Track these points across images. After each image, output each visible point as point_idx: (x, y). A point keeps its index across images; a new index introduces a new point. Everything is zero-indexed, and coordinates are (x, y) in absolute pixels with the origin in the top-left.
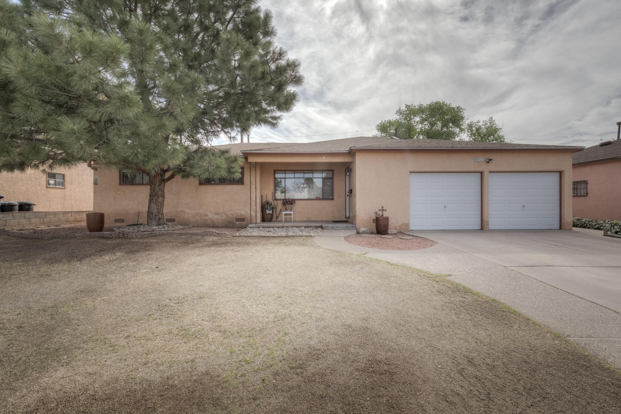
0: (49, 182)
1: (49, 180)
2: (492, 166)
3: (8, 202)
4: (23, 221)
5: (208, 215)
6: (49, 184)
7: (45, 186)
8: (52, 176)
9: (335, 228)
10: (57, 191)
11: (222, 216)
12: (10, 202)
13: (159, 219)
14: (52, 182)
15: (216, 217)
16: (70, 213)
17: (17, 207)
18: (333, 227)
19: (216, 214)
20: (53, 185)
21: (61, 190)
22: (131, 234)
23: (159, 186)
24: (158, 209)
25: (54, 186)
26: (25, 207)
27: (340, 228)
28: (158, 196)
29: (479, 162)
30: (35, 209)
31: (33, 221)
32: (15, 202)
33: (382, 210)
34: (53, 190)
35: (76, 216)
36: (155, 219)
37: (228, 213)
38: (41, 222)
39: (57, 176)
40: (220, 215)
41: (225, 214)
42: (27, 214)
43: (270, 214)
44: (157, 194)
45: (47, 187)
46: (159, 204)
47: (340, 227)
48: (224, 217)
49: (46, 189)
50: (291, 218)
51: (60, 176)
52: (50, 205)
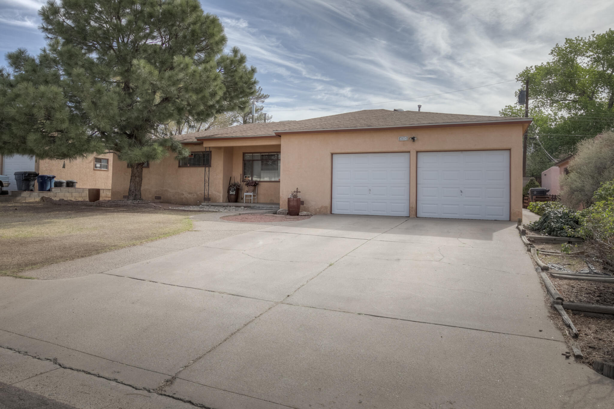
0: (96, 166)
1: (96, 164)
2: (418, 146)
3: (59, 181)
4: (67, 194)
5: (183, 194)
6: (96, 167)
7: (93, 169)
8: (98, 160)
9: (261, 208)
10: (102, 172)
11: (194, 195)
12: (61, 180)
13: (136, 195)
14: (98, 165)
15: (190, 196)
16: (103, 190)
17: (65, 184)
18: (259, 207)
19: (190, 193)
20: (99, 167)
21: (105, 172)
22: (104, 204)
23: (137, 168)
24: (135, 187)
25: (100, 169)
26: (70, 184)
27: (265, 209)
28: (136, 176)
29: (404, 141)
30: (77, 186)
31: (75, 194)
32: (64, 181)
33: (297, 192)
34: (98, 172)
35: (107, 193)
36: (133, 195)
37: (198, 193)
38: (80, 196)
39: (102, 160)
40: (193, 194)
41: (196, 193)
42: (70, 189)
43: (233, 194)
44: (135, 175)
45: (94, 170)
46: (137, 183)
47: (265, 207)
48: (195, 196)
49: (93, 171)
50: (251, 199)
51: (105, 160)
52: (96, 184)
